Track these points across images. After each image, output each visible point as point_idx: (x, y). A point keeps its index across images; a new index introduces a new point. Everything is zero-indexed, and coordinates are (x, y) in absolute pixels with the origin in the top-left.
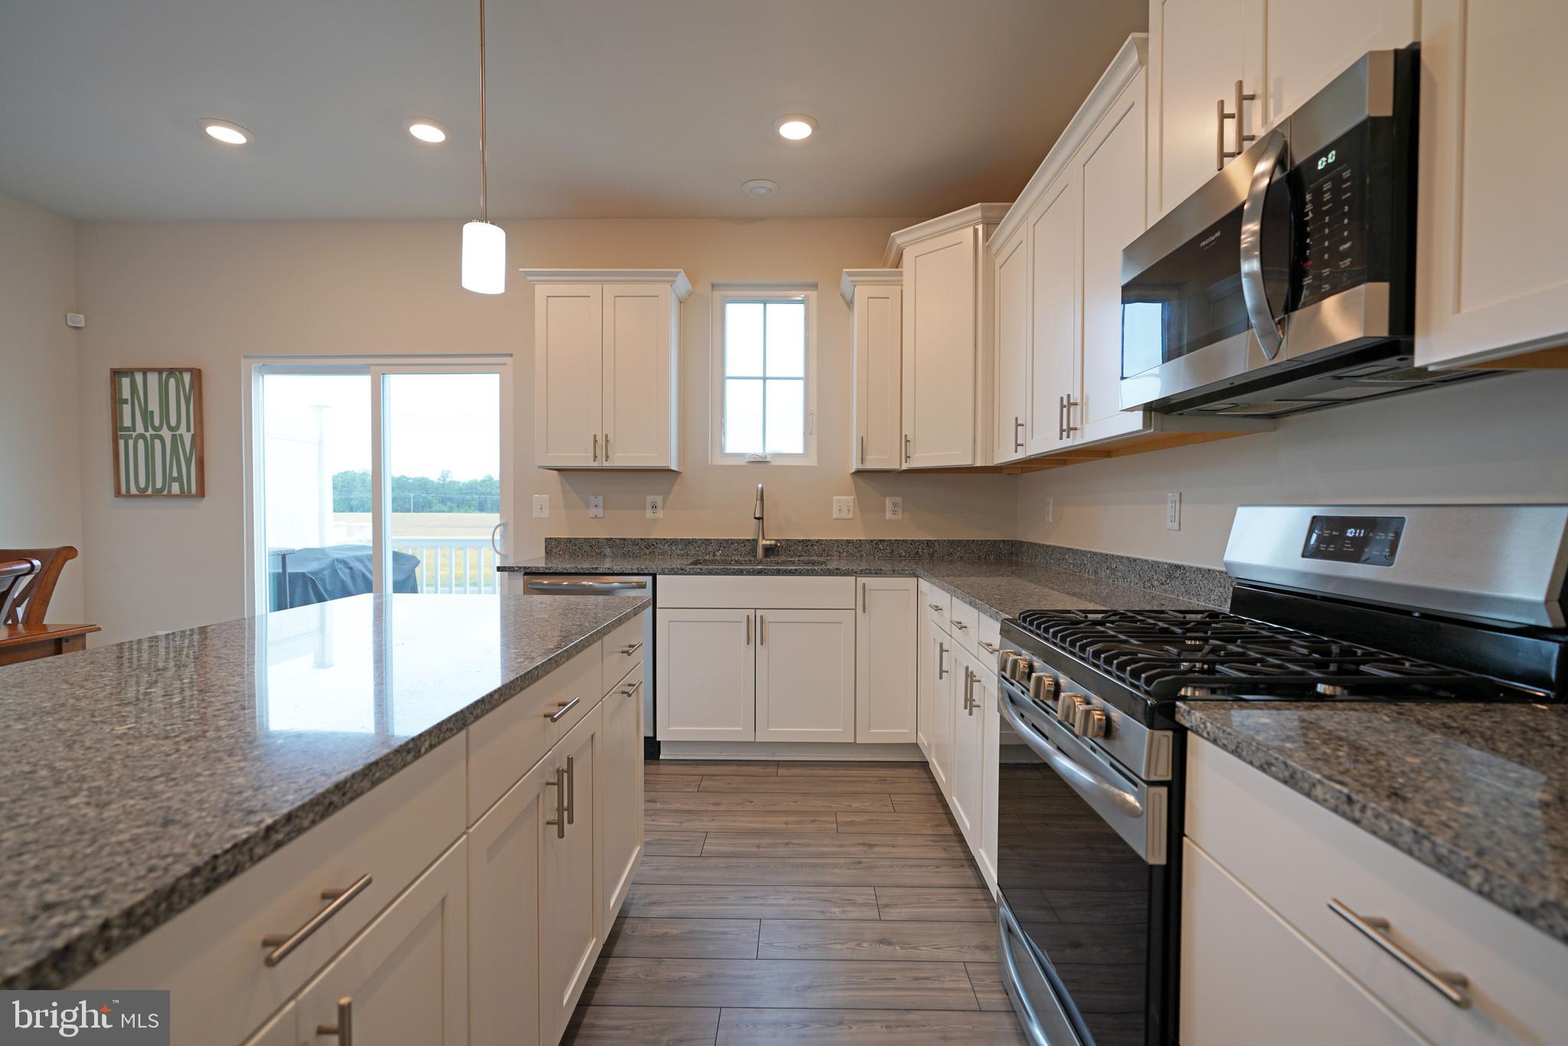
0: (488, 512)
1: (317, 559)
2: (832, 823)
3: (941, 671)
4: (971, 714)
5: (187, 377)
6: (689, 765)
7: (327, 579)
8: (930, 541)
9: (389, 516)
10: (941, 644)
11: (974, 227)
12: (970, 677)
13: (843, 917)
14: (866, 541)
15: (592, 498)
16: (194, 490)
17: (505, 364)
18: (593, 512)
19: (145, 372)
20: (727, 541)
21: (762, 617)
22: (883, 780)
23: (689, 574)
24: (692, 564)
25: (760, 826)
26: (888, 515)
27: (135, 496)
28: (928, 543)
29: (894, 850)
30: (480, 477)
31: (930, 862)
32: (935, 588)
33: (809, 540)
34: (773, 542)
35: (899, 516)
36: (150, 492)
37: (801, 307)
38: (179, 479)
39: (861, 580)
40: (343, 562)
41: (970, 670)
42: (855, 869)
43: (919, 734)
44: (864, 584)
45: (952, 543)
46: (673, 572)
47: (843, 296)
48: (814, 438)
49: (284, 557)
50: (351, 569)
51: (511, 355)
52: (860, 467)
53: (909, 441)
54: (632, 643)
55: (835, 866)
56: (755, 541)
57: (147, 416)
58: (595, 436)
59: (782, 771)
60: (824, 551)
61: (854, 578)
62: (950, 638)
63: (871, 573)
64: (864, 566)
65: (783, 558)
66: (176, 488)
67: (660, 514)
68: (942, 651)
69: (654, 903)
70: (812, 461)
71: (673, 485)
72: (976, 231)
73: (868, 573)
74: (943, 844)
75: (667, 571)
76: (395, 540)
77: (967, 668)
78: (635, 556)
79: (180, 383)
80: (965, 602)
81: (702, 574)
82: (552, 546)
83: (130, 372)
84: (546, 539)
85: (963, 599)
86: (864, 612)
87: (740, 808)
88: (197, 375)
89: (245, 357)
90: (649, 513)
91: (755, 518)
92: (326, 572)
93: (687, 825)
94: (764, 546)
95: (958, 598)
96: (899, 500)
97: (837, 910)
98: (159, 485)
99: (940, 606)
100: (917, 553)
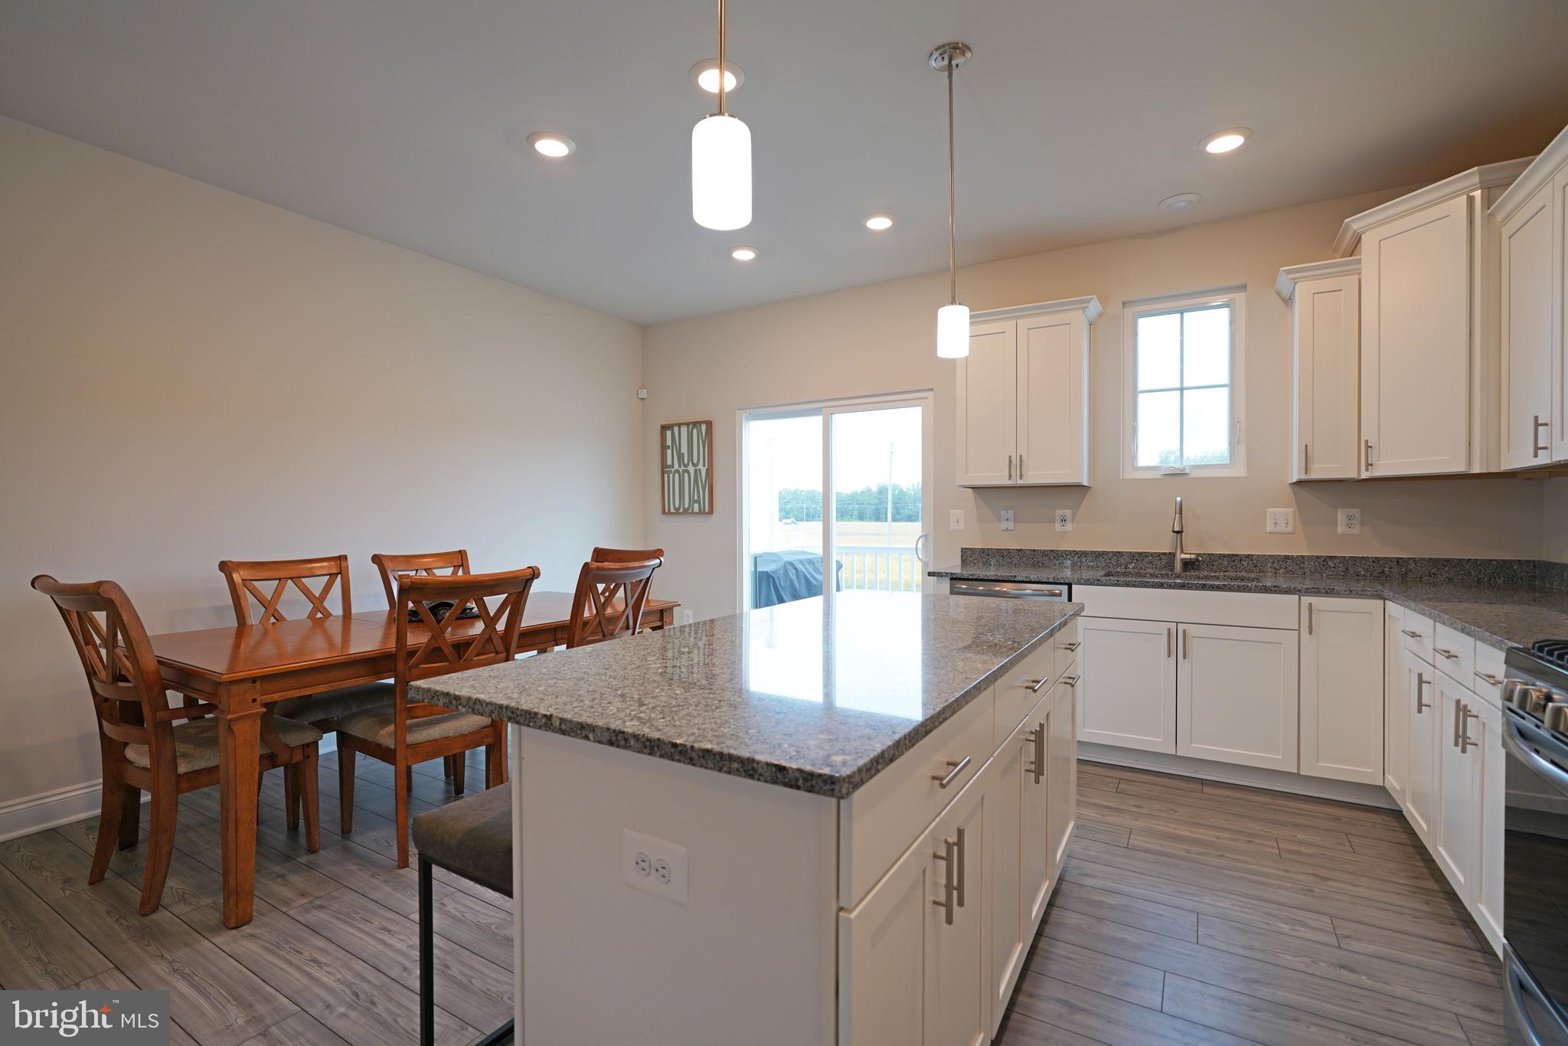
0: (867, 521)
1: (774, 561)
2: (1273, 847)
3: (1420, 705)
4: (1464, 751)
5: (704, 427)
6: (1103, 767)
7: (781, 576)
8: (1402, 558)
9: (836, 526)
10: (1420, 676)
11: (1468, 195)
12: (1462, 712)
13: (1292, 933)
14: (1310, 558)
15: (1003, 512)
16: (707, 510)
17: (927, 398)
18: (1004, 525)
19: (679, 425)
20: (1140, 554)
21: (1184, 631)
22: (1338, 819)
23: (1105, 585)
24: (1105, 575)
25: (1187, 834)
26: (1341, 529)
27: (673, 513)
28: (1398, 560)
29: (1355, 888)
30: (860, 490)
31: (1405, 910)
32: (1408, 611)
33: (1236, 555)
34: (1193, 556)
35: (1356, 530)
36: (681, 511)
37: (1226, 311)
38: (698, 501)
39: (1306, 600)
40: (791, 564)
41: (1462, 703)
42: (1304, 895)
43: (1387, 775)
44: (1310, 604)
45: (1435, 562)
46: (1089, 582)
47: (1278, 294)
48: (1242, 448)
49: (756, 559)
50: (796, 569)
51: (932, 390)
52: (1304, 477)
53: (1371, 447)
54: (1072, 642)
55: (1279, 887)
56: (1173, 555)
57: (680, 456)
58: (1010, 457)
59: (1206, 789)
60: (1256, 566)
61: (1297, 596)
62: (1432, 668)
63: (1321, 593)
64: (1308, 584)
65: (1205, 573)
66: (696, 507)
67: (1069, 527)
68: (1421, 681)
69: (1086, 875)
70: (1240, 471)
71: (1083, 499)
72: (1471, 201)
73: (1316, 592)
74: (1424, 897)
75: (1083, 582)
76: (839, 548)
77: (1458, 702)
78: (1044, 566)
79: (699, 432)
80: (1455, 629)
81: (1119, 585)
82: (967, 555)
83: (670, 427)
84: (962, 549)
85: (1452, 626)
86: (1311, 633)
87: (1163, 814)
88: (709, 424)
89: (739, 409)
90: (1058, 527)
91: (1174, 532)
92: (781, 572)
93: (1108, 819)
94: (1182, 560)
95: (1444, 624)
96: (1356, 512)
97: (1284, 926)
98: (686, 506)
99: (1417, 633)
100: (1383, 572)
